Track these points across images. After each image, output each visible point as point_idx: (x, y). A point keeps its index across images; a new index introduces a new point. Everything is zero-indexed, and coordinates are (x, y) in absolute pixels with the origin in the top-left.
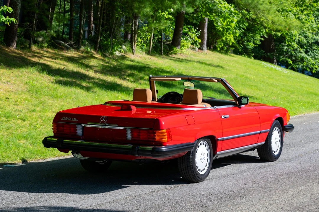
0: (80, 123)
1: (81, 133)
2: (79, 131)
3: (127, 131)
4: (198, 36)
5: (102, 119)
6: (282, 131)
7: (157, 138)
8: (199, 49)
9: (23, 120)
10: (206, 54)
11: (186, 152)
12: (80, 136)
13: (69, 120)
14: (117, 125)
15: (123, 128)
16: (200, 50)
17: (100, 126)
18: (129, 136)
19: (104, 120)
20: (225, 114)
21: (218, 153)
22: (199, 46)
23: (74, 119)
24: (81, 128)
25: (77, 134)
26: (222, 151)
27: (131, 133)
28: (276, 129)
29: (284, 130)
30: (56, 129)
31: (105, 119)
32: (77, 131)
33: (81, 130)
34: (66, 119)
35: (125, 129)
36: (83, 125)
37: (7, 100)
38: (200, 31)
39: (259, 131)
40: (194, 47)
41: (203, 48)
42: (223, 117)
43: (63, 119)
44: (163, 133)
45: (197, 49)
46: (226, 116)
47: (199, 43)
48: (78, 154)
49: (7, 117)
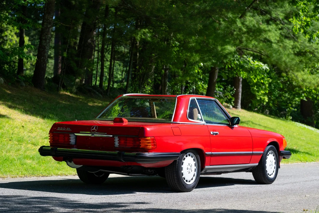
0: (73, 132)
1: (74, 142)
2: (73, 141)
3: (115, 139)
4: (232, 94)
5: (93, 128)
6: (278, 155)
7: (142, 145)
8: (233, 107)
9: (34, 145)
10: (240, 112)
11: (171, 161)
12: (73, 145)
13: (64, 130)
14: (106, 133)
15: (111, 136)
16: (234, 109)
17: (91, 135)
18: (117, 144)
19: (94, 129)
20: (213, 131)
21: (207, 167)
22: (233, 105)
23: (68, 129)
24: (74, 137)
25: (70, 143)
26: (210, 165)
27: (118, 140)
28: (271, 153)
29: (280, 155)
30: (52, 139)
31: (96, 128)
32: (70, 140)
33: (74, 140)
34: (61, 129)
35: (113, 137)
36: (76, 134)
37: (22, 128)
38: (235, 90)
39: (252, 152)
40: (228, 105)
41: (238, 107)
42: (212, 133)
43: (59, 129)
44: (147, 140)
45: (231, 107)
46: (215, 132)
47: (234, 102)
48: (71, 162)
49: (19, 141)
